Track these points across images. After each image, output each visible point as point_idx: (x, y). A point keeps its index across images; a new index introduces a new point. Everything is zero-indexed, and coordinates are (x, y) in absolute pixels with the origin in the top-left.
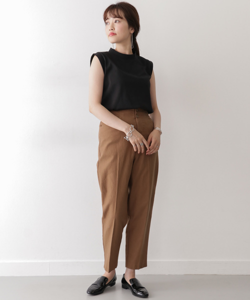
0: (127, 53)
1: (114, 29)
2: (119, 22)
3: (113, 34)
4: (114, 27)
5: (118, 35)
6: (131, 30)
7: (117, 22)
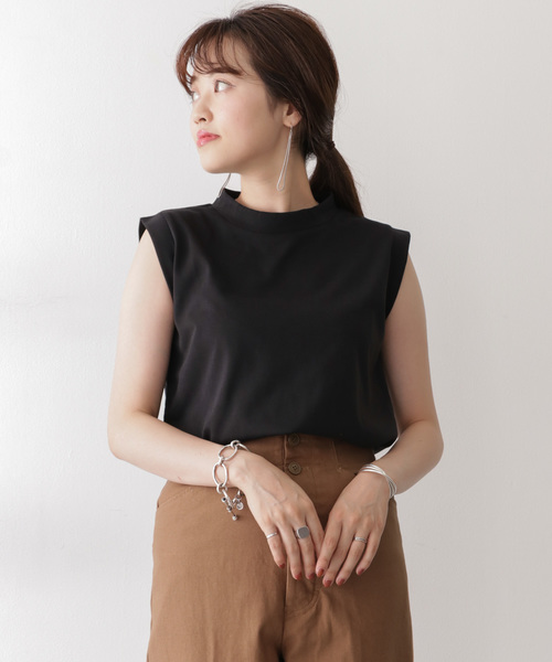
0: (279, 206)
1: (211, 117)
2: (230, 86)
3: (208, 137)
4: (211, 110)
5: (224, 139)
6: (285, 113)
7: (222, 87)
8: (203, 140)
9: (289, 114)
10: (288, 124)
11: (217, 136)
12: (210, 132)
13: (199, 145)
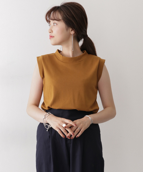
1: (52, 32)
2: (57, 24)
4: (52, 30)
5: (55, 37)
6: (71, 31)
7: (55, 24)
8: (51, 38)
9: (72, 31)
10: (71, 33)
11: (54, 37)
12: (52, 35)
13: (50, 39)
